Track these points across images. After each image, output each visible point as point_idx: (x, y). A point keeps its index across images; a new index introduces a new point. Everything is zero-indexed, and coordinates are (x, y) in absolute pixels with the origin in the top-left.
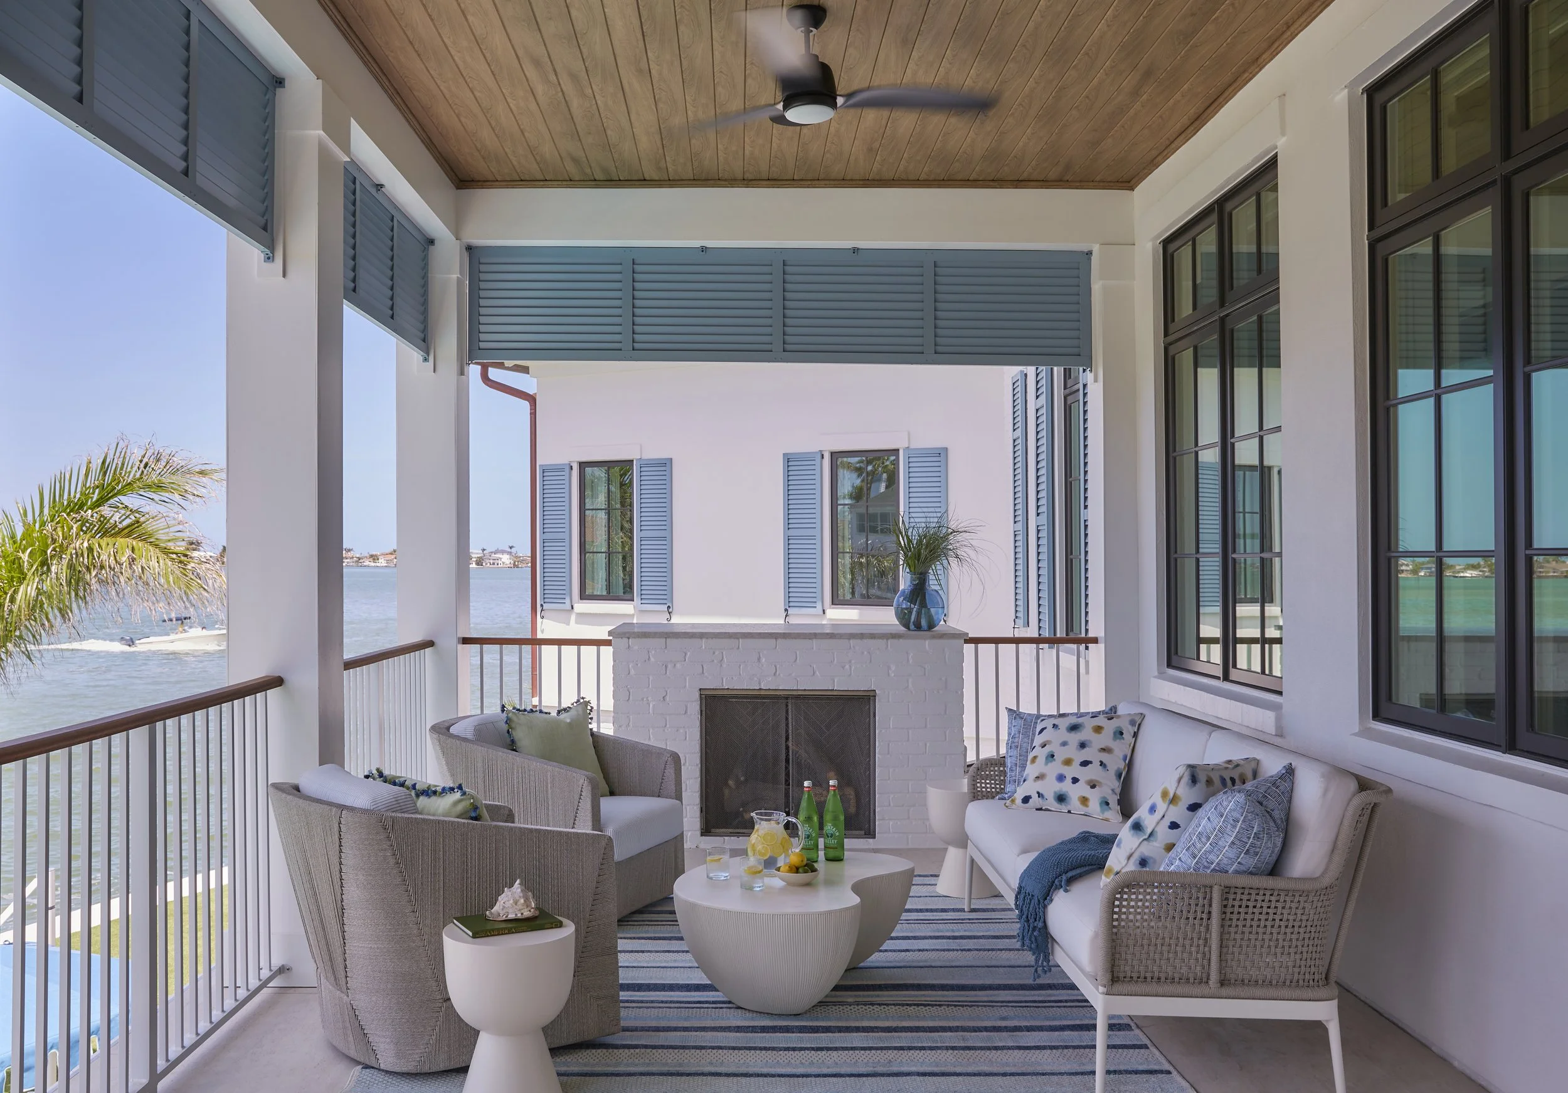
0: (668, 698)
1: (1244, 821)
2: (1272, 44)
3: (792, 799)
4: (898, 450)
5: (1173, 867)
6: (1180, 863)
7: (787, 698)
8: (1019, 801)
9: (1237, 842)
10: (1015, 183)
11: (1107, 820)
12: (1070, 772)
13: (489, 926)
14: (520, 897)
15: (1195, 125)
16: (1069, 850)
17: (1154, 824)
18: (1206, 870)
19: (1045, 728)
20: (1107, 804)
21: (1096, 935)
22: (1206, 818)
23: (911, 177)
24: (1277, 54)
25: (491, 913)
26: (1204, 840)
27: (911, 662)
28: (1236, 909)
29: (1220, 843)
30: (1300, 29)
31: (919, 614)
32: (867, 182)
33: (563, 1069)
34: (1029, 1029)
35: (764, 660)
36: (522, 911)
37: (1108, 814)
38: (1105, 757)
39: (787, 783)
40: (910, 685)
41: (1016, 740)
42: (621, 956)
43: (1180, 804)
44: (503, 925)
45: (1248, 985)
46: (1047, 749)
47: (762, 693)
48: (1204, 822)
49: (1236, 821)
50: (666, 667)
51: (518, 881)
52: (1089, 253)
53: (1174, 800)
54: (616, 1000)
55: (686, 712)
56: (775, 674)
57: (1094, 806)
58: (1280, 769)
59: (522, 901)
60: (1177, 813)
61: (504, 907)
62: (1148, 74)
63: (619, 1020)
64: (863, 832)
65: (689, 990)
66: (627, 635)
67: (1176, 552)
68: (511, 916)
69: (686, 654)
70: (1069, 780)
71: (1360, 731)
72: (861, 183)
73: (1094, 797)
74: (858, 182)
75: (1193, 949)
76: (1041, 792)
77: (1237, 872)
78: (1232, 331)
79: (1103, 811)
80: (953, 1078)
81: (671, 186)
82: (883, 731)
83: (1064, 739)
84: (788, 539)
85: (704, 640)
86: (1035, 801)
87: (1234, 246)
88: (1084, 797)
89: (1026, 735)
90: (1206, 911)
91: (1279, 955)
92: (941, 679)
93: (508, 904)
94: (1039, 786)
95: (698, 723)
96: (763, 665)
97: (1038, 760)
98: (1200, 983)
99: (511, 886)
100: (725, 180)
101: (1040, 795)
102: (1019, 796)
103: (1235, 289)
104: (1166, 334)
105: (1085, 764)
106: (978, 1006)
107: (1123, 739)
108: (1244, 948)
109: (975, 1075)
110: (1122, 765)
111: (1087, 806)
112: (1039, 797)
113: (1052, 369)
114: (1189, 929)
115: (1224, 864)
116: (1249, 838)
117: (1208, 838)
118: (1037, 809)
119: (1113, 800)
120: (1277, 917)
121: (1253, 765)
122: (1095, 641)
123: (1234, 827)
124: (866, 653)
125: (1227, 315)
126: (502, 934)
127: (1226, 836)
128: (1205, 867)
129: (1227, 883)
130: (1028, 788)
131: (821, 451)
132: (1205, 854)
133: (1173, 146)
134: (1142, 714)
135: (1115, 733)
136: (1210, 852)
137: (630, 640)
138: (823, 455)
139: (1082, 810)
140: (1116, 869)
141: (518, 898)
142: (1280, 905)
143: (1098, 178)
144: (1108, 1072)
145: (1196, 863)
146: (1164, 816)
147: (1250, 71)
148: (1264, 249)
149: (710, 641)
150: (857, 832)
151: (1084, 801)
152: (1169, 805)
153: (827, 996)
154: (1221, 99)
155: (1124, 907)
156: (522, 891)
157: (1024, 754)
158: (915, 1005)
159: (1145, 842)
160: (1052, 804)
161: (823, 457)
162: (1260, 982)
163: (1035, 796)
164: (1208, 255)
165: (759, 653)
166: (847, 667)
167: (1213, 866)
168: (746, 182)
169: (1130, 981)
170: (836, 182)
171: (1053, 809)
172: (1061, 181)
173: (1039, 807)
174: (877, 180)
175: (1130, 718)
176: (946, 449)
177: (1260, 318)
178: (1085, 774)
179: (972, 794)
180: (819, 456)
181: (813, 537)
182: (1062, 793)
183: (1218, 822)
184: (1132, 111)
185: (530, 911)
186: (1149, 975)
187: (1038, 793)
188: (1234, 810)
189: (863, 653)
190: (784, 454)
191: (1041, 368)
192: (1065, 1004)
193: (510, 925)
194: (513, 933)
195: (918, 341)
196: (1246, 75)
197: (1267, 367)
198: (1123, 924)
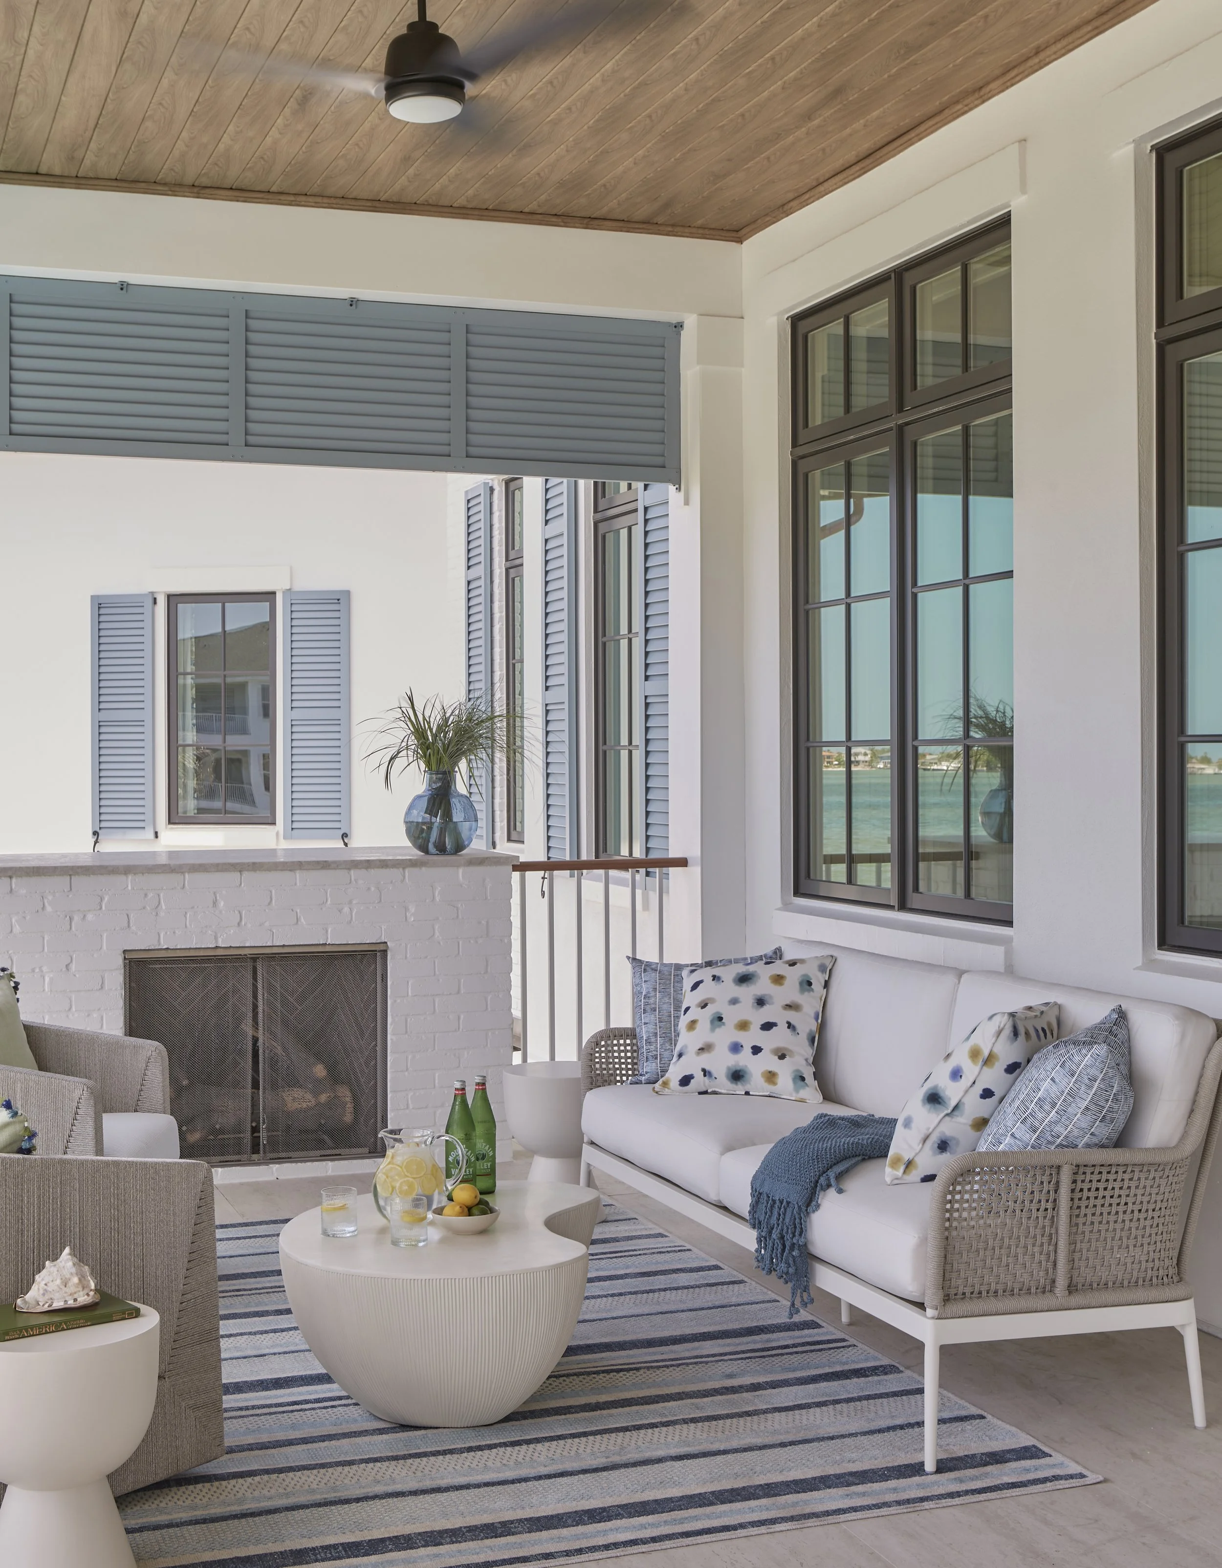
0: (73, 967)
1: (1103, 1079)
2: (1009, 71)
3: (264, 1109)
4: (274, 593)
5: (1002, 1146)
6: (1012, 1141)
7: (254, 959)
8: (674, 1083)
9: (1093, 1107)
10: (586, 221)
11: (802, 1101)
12: (748, 1039)
13: (21, 1322)
14: (72, 1274)
15: (861, 165)
16: (823, 1139)
17: (961, 1094)
18: (1049, 1146)
19: (701, 982)
20: (803, 1079)
21: (923, 1241)
22: (1049, 1080)
23: (445, 202)
24: (1012, 85)
25: (25, 1302)
26: (1047, 1107)
27: (437, 899)
28: (1085, 1194)
29: (1070, 1110)
30: (1054, 57)
31: (442, 832)
32: (377, 204)
33: (133, 1523)
34: (774, 1385)
35: (222, 904)
36: (76, 1296)
37: (805, 1093)
38: (792, 1016)
39: (255, 1085)
40: (437, 934)
41: (652, 1001)
42: (224, 1343)
43: (997, 1064)
44: (45, 1319)
45: (1098, 1290)
46: (711, 1010)
47: (220, 952)
48: (1046, 1085)
49: (1093, 1080)
50: (71, 919)
51: (67, 1250)
52: (679, 326)
53: (989, 1060)
54: (218, 1409)
55: (102, 987)
56: (239, 924)
57: (785, 1083)
58: (1107, 1013)
59: (76, 1280)
60: (993, 1077)
61: (46, 1290)
62: (838, 92)
63: (222, 1437)
64: (366, 1150)
65: (267, 1389)
66: (10, 873)
67: (808, 739)
68: (58, 1304)
69: (102, 899)
70: (747, 1050)
71: (1143, 963)
72: (369, 204)
73: (785, 1071)
74: (363, 203)
75: (1036, 1249)
76: (707, 1068)
77: (1088, 1146)
78: (915, 444)
79: (797, 1090)
80: (719, 1458)
81: (78, 186)
82: (399, 1001)
83: (735, 995)
84: (99, 727)
85: (130, 877)
86: (699, 1082)
87: (918, 332)
88: (770, 1072)
89: (664, 991)
90: (1051, 1199)
91: (1131, 1248)
92: (480, 923)
93: (52, 1287)
94: (705, 1061)
95: (121, 1003)
96: (221, 912)
97: (698, 1026)
98: (1044, 1292)
99: (55, 1258)
100: (165, 184)
101: (705, 1072)
102: (675, 1073)
103: (919, 388)
104: (795, 444)
105: (768, 1026)
106: (687, 1364)
107: (812, 990)
108: (1093, 1244)
109: (745, 1450)
110: (813, 1026)
111: (775, 1084)
112: (705, 1075)
113: (576, 483)
114: (1032, 1223)
115: (1074, 1136)
116: (1107, 1101)
117: (1054, 1105)
118: (700, 1093)
119: (808, 1072)
120: (1130, 1200)
121: (1055, 1012)
122: (682, 862)
123: (1090, 1087)
124: (373, 889)
125: (907, 424)
126: (46, 1333)
127: (1078, 1100)
128: (1049, 1143)
129: (1081, 1160)
130: (691, 1064)
131: (152, 593)
132: (1050, 1126)
133: (821, 188)
134: (832, 956)
135: (801, 984)
136: (1056, 1123)
137: (14, 880)
138: (155, 599)
139: (768, 1089)
140: (907, 1157)
141: (68, 1276)
142: (1133, 1184)
143: (699, 222)
144: (941, 1421)
145: (1038, 1138)
146: (974, 1083)
147: (966, 102)
148: (972, 339)
149: (139, 878)
150: (360, 1150)
151: (771, 1077)
152: (982, 1068)
153: (559, 1364)
154: (912, 134)
155: (957, 1201)
156: (74, 1265)
157: (666, 1019)
158: (603, 1372)
159: (947, 1118)
160: (723, 1083)
161: (155, 601)
162: (1110, 1284)
163: (698, 1075)
164: (872, 342)
165: (215, 893)
166: (346, 910)
167: (1059, 1141)
168: (196, 190)
169: (962, 1299)
170: (333, 201)
171: (723, 1091)
172: (648, 223)
173: (703, 1089)
174: (393, 202)
175: (817, 963)
176: (348, 593)
177: (966, 429)
178: (769, 1041)
179: (589, 1080)
180: (151, 601)
181: (140, 723)
182: (738, 1068)
183: (1066, 1083)
184: (791, 138)
185: (88, 1295)
186: (984, 1289)
187: (704, 1070)
188: (1091, 1066)
189: (369, 889)
190: (92, 597)
191: (553, 481)
192: (795, 1350)
193: (56, 1319)
194: (63, 1330)
195: (444, 438)
196: (959, 106)
197: (975, 494)
198: (955, 1224)
